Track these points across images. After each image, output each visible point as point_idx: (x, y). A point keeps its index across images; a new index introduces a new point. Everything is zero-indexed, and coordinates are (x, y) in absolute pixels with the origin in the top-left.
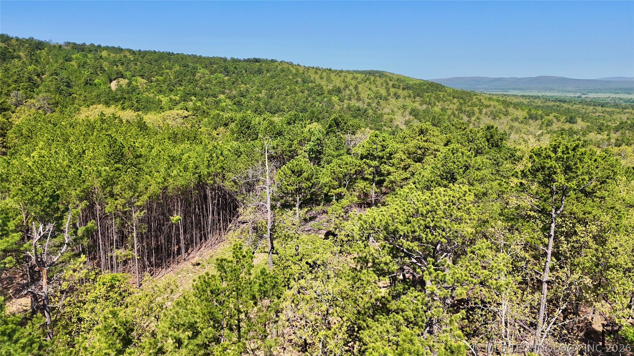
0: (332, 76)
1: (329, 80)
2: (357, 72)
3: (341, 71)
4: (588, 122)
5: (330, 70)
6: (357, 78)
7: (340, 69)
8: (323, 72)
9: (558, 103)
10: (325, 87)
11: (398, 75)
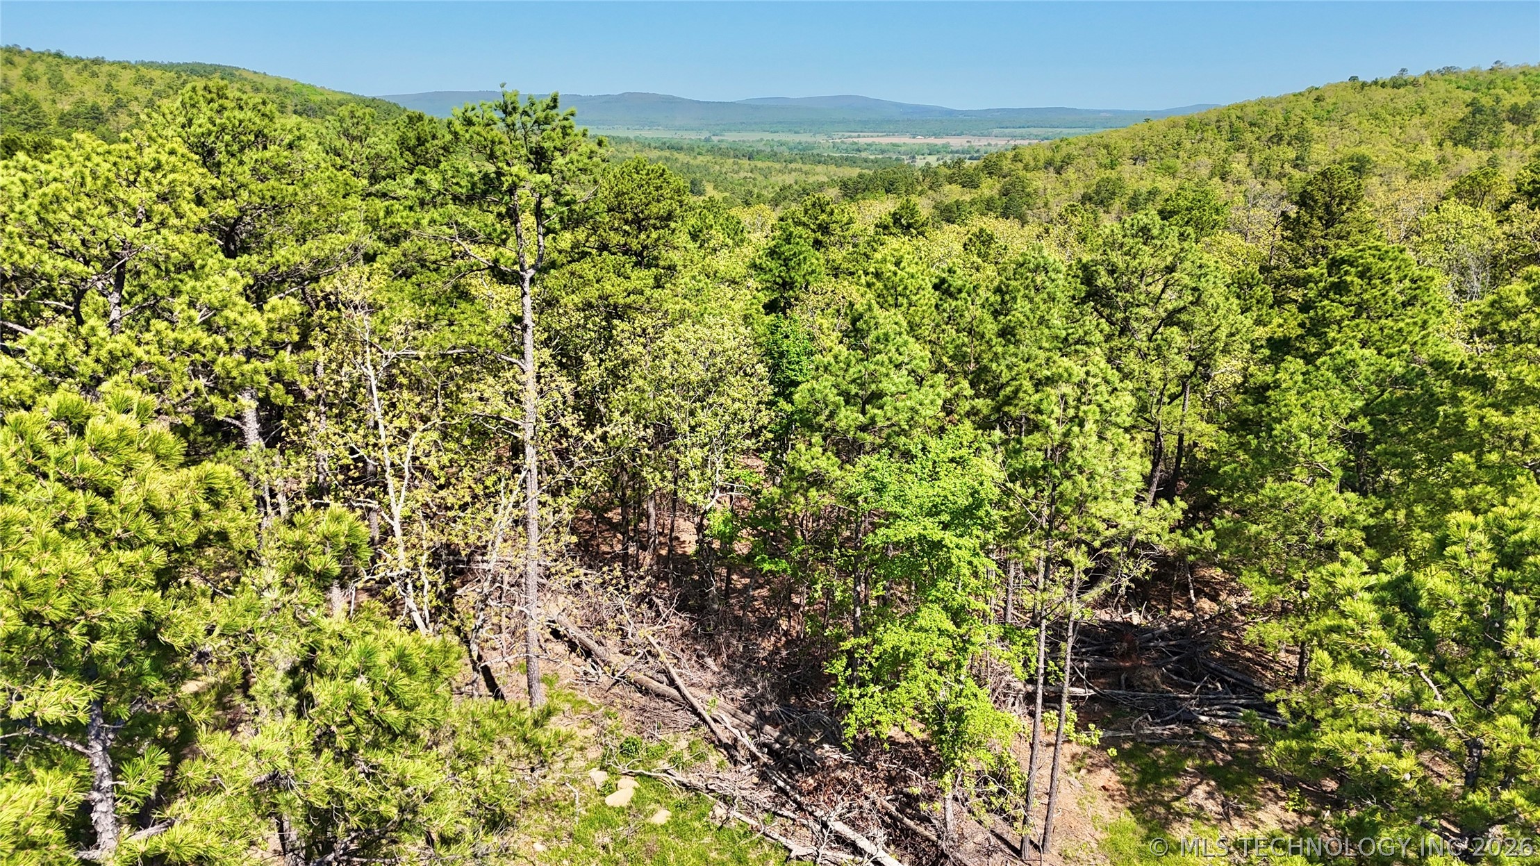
0: (69, 74)
1: (57, 84)
2: (151, 65)
3: (96, 62)
4: (726, 190)
5: (58, 55)
6: (151, 82)
7: (92, 57)
8: (34, 61)
9: (667, 154)
10: (46, 107)
11: (278, 79)
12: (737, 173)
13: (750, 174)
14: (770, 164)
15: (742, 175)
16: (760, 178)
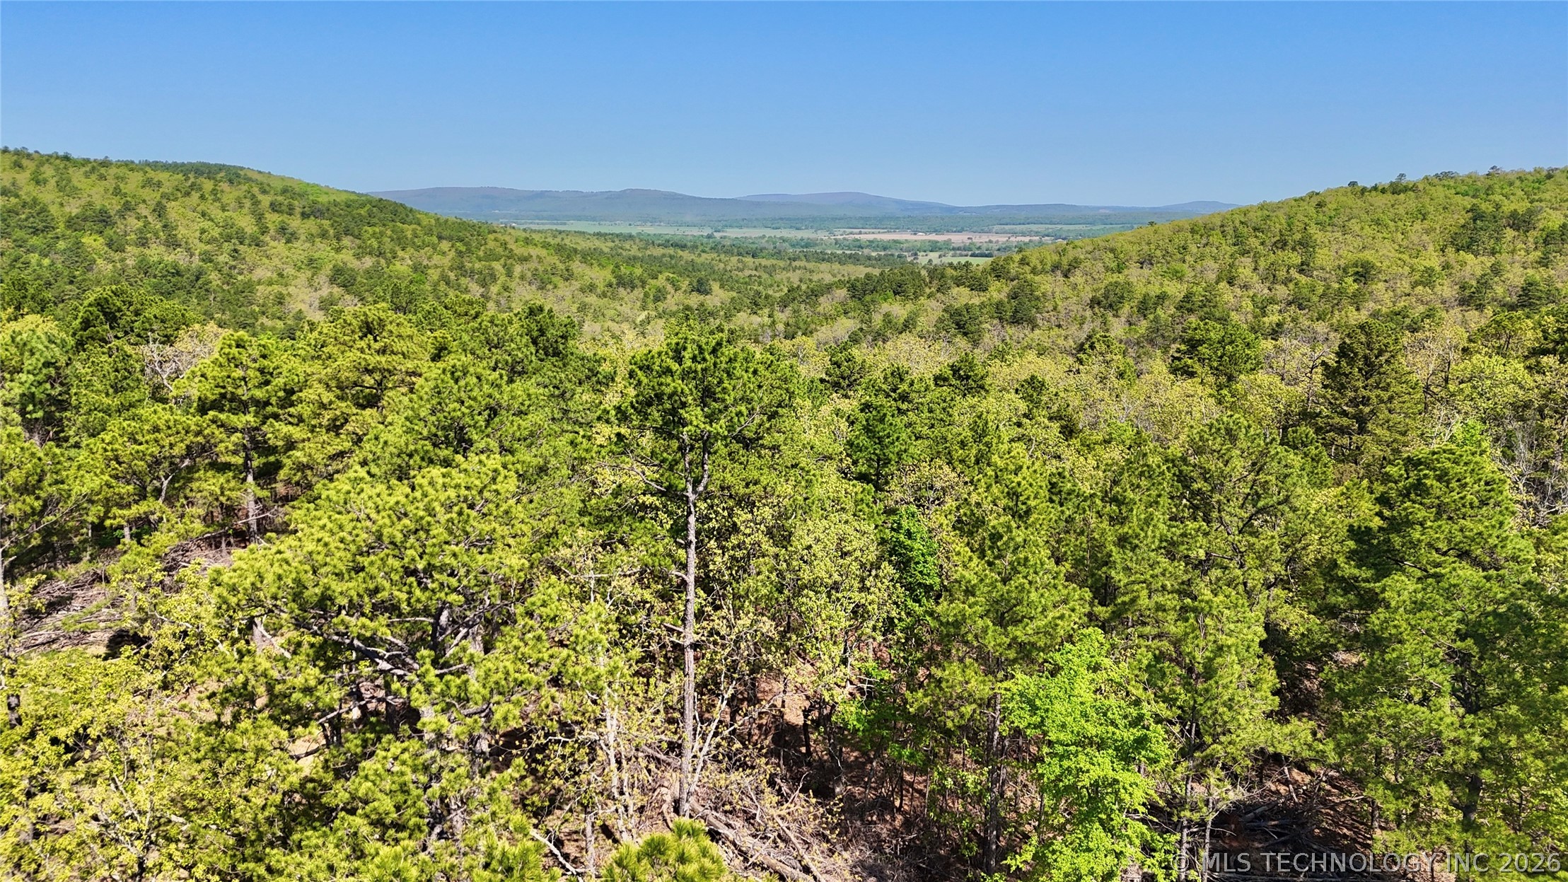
0: (77, 177)
1: (65, 187)
2: (156, 166)
3: (105, 164)
4: (732, 289)
5: (66, 158)
6: (159, 184)
7: (101, 157)
8: (41, 164)
9: (671, 251)
10: (54, 210)
11: (283, 179)
12: (742, 270)
13: (754, 273)
14: (774, 262)
15: (747, 273)
16: (765, 276)
